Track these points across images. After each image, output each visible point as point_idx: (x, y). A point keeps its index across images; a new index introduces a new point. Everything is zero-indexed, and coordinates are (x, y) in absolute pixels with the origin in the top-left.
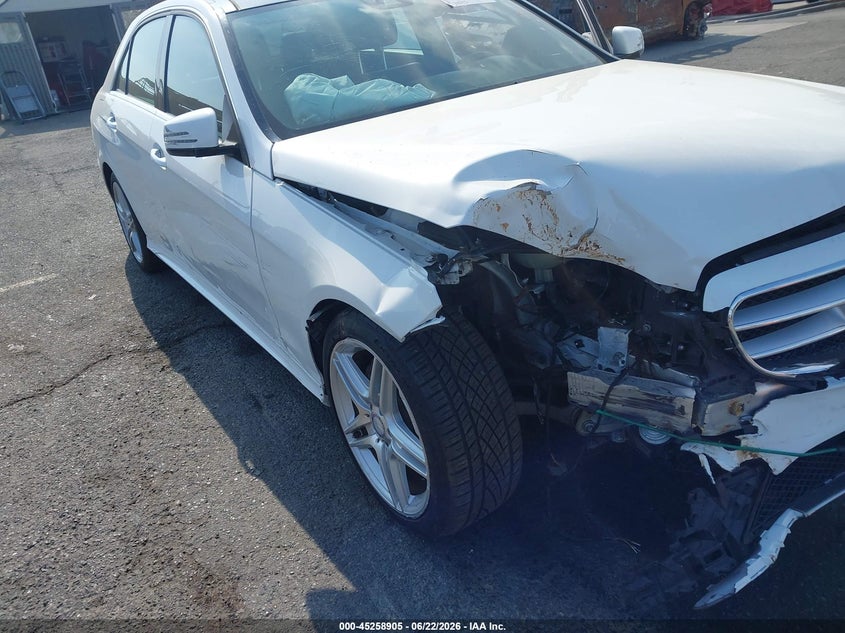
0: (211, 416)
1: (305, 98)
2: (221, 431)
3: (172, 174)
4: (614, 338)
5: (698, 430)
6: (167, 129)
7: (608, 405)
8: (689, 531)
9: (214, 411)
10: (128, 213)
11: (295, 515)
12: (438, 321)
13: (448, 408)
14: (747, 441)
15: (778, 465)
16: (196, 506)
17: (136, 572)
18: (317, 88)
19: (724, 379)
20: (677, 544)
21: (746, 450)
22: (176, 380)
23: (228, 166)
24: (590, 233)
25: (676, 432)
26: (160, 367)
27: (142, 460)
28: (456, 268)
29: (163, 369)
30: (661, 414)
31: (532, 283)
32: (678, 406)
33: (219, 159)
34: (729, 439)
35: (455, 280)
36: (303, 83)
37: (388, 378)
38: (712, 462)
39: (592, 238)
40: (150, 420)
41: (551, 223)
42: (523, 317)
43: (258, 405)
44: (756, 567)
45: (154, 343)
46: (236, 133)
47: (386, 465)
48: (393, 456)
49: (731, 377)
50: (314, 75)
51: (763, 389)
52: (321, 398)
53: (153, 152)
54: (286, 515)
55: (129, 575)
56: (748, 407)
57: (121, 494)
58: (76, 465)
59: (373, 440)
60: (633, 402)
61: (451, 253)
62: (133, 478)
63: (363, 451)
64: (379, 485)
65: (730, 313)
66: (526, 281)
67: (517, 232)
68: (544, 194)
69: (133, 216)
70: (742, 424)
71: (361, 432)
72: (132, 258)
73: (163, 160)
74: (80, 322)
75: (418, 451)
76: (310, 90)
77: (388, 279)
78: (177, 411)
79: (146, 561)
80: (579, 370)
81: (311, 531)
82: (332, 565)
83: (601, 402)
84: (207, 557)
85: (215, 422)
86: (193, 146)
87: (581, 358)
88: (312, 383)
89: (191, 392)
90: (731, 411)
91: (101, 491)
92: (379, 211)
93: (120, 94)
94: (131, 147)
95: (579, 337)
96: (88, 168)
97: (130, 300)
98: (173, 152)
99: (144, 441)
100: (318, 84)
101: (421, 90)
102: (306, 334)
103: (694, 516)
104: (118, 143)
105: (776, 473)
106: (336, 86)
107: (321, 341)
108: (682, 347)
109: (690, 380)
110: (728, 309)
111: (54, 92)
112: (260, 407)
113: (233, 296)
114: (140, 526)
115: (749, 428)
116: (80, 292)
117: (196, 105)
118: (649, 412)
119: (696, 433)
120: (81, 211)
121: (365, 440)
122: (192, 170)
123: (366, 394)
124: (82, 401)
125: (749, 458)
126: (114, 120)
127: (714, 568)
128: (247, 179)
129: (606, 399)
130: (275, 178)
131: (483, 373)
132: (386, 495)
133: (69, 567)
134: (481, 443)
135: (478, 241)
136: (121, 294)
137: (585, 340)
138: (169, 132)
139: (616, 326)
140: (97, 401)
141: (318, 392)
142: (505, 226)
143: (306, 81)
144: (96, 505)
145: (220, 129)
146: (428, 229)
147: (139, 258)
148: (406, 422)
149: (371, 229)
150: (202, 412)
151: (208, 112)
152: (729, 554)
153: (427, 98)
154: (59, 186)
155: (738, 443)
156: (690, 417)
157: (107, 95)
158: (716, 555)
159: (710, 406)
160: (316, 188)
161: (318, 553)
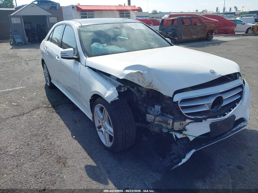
0: (64, 124)
1: (95, 48)
2: (66, 127)
3: (61, 63)
4: (158, 108)
5: (173, 129)
6: (61, 52)
7: (155, 122)
8: (171, 153)
9: (65, 122)
10: (47, 72)
11: (82, 146)
12: (117, 99)
13: (119, 120)
14: (184, 132)
15: (191, 139)
16: (58, 143)
17: (43, 155)
18: (98, 46)
19: (179, 117)
20: (168, 156)
21: (184, 134)
22: (55, 115)
23: (75, 63)
24: (151, 83)
25: (169, 129)
26: (52, 111)
27: (46, 132)
28: (123, 88)
29: (52, 112)
30: (165, 125)
31: (141, 94)
32: (169, 123)
33: (73, 60)
34: (180, 132)
35: (122, 91)
36: (95, 44)
37: (106, 113)
38: (176, 136)
39: (151, 84)
40: (48, 123)
41: (143, 80)
42: (140, 103)
43: (76, 122)
44: (184, 161)
45: (51, 106)
46: (78, 54)
47: (105, 135)
48: (106, 132)
49: (181, 117)
50: (98, 43)
51: (188, 121)
52: (91, 120)
53: (57, 57)
54: (80, 146)
55: (41, 156)
56: (184, 125)
57: (40, 139)
58: (29, 132)
59: (102, 129)
60: (159, 121)
61: (122, 85)
62: (43, 136)
63: (100, 132)
64: (103, 141)
65: (179, 102)
66: (140, 94)
67: (136, 81)
68: (142, 74)
69: (48, 73)
70: (183, 128)
71: (100, 127)
72: (46, 84)
73: (59, 59)
74: (32, 99)
75: (112, 130)
76: (97, 46)
77: (108, 90)
78: (55, 122)
79: (45, 153)
80: (149, 114)
81: (86, 150)
82: (89, 157)
83: (153, 121)
84: (60, 154)
85: (65, 125)
86: (67, 57)
87: (151, 112)
88: (90, 116)
89: (60, 118)
90: (180, 125)
91: (35, 138)
92: (109, 75)
93: (49, 42)
94: (51, 55)
95: (151, 108)
96: (35, 60)
97: (45, 95)
98: (62, 58)
99: (46, 128)
100: (98, 45)
101: (123, 49)
102: (89, 103)
103: (172, 149)
104: (48, 54)
105: (191, 141)
106: (103, 46)
107: (93, 105)
108: (170, 110)
109: (172, 117)
110: (178, 101)
111: (27, 37)
112: (76, 123)
113: (73, 95)
114: (44, 146)
115: (185, 129)
116: (32, 92)
117: (70, 47)
118: (163, 124)
119: (172, 129)
120: (33, 71)
121: (101, 129)
122: (65, 62)
123: (102, 117)
124: (31, 118)
125: (185, 136)
126: (47, 48)
127: (175, 161)
128: (80, 66)
129: (154, 120)
130: (86, 66)
131: (128, 113)
132: (104, 142)
133: (26, 153)
134: (126, 129)
135: (128, 83)
136: (43, 93)
137: (152, 108)
138: (62, 53)
139: (158, 105)
140: (35, 118)
141: (91, 118)
142: (133, 80)
143: (96, 44)
144: (33, 141)
145: (74, 54)
146: (118, 79)
147: (48, 84)
148: (110, 124)
149: (106, 79)
150: (62, 123)
151: (72, 49)
152: (179, 158)
153: (124, 51)
154: (27, 64)
155: (182, 133)
156: (171, 125)
157: (45, 42)
158: (176, 158)
159: (175, 123)
160: (95, 69)
161: (87, 155)
